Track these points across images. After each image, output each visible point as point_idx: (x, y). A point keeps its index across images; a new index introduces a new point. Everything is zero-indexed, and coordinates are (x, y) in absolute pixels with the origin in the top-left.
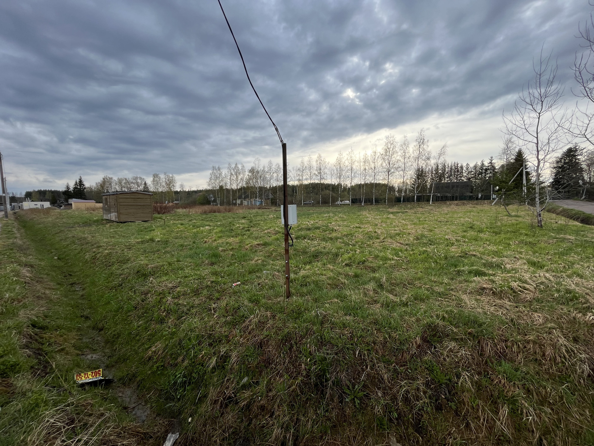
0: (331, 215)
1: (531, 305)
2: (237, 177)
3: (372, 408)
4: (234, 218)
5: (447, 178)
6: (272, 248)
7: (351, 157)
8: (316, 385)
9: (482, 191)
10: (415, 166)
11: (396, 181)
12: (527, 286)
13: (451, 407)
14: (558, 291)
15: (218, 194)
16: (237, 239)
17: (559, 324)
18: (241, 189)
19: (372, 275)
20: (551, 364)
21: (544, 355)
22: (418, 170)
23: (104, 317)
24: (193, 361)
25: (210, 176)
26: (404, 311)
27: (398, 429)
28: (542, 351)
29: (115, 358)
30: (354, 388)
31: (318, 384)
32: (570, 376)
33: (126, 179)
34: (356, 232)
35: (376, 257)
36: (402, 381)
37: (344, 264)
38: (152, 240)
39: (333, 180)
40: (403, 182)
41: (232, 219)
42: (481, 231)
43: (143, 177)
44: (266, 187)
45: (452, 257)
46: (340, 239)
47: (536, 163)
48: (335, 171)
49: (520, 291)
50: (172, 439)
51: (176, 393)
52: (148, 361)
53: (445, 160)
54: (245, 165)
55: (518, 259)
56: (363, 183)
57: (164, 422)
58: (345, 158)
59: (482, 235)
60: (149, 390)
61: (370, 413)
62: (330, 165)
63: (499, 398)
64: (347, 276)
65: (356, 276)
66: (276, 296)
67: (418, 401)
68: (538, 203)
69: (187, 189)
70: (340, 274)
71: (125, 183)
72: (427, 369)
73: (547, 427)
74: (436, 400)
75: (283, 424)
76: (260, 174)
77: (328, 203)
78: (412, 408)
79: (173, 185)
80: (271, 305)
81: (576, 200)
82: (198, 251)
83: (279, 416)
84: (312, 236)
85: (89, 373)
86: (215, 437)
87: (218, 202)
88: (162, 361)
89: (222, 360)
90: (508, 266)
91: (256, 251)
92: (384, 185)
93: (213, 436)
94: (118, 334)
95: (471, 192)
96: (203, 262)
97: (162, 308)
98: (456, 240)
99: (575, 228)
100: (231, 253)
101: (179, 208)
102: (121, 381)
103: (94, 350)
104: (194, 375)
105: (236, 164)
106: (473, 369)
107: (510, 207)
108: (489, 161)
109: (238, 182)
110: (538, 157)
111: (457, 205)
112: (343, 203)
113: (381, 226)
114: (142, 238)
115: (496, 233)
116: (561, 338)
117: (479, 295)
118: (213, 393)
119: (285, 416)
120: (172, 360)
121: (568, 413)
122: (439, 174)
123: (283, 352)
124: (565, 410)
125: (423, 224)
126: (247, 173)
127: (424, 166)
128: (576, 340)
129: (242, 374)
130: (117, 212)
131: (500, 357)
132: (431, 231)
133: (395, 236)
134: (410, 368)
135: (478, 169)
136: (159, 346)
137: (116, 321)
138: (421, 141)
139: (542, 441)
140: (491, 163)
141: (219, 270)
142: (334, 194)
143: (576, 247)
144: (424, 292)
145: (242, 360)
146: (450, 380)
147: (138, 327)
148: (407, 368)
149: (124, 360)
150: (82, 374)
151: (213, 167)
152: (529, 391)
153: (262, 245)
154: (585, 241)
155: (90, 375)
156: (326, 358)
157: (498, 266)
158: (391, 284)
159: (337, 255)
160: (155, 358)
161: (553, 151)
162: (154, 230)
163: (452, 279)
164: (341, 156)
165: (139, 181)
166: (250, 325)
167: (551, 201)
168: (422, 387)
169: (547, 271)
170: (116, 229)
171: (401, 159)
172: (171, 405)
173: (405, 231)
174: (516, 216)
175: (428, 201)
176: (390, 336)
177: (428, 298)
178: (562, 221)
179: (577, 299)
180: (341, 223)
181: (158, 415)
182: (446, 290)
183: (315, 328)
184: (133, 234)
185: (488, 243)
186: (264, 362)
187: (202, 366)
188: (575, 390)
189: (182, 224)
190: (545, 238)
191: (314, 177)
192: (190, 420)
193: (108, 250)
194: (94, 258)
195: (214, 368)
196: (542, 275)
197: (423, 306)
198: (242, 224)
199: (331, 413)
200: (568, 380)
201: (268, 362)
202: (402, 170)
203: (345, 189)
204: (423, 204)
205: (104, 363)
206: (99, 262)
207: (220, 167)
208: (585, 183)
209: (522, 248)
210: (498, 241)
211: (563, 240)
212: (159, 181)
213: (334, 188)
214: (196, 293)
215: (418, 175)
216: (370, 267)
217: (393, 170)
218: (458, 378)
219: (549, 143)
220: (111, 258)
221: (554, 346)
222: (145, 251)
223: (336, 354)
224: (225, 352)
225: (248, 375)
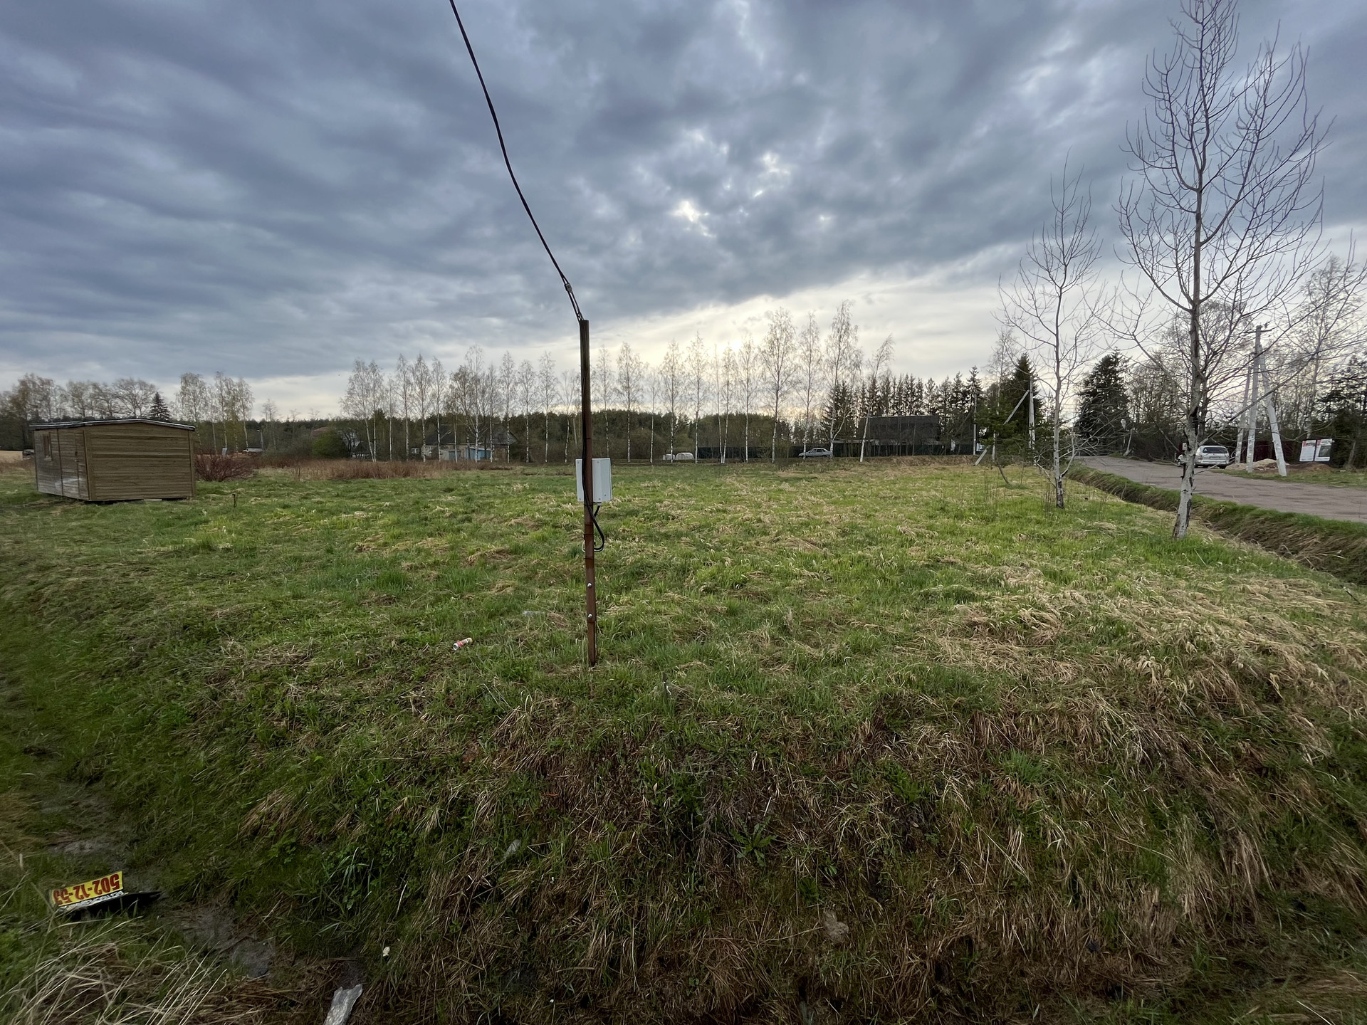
0: (658, 484)
1: (1052, 649)
2: (423, 392)
3: (789, 865)
4: (423, 491)
5: (893, 407)
6: (534, 559)
7: (697, 355)
8: (675, 835)
9: (958, 436)
10: (830, 378)
11: (793, 411)
12: (1046, 615)
13: (929, 841)
14: (1095, 621)
15: (372, 433)
16: (444, 541)
17: (1097, 679)
18: (432, 420)
19: (764, 609)
20: (1088, 748)
21: (1076, 734)
22: (837, 389)
23: (97, 746)
24: (378, 822)
25: (348, 386)
26: (837, 674)
27: (838, 897)
28: (1072, 728)
29: (152, 843)
30: (751, 829)
31: (680, 833)
32: (1116, 764)
33: (95, 386)
34: (719, 520)
35: (767, 572)
36: (842, 806)
37: (702, 589)
38: (208, 547)
39: (657, 405)
40: (807, 415)
41: (418, 494)
42: (960, 516)
43: (150, 382)
44: (497, 418)
45: (913, 568)
46: (687, 536)
47: (1054, 383)
48: (662, 384)
49: (1035, 625)
50: (346, 1000)
51: (341, 900)
52: (251, 838)
53: (888, 370)
54: (443, 361)
55: (1028, 568)
56: (722, 413)
57: (320, 968)
58: (684, 357)
59: (962, 524)
60: (265, 904)
61: (785, 874)
62: (650, 369)
63: (1008, 816)
64: (712, 612)
65: (732, 612)
66: (565, 663)
67: (872, 838)
68: (1058, 461)
69: (282, 417)
70: (697, 609)
71: (93, 397)
72: (885, 778)
73: (1082, 855)
74: (904, 834)
75: (612, 921)
76: (482, 384)
77: (646, 457)
78: (862, 854)
79: (244, 407)
80: (556, 682)
81: (1116, 456)
82: (343, 570)
83: (601, 908)
84: (624, 531)
85: (89, 885)
86: (454, 976)
87: (373, 451)
88: (292, 833)
89: (453, 811)
90: (1012, 581)
91: (495, 568)
92: (767, 419)
93: (449, 976)
94: (150, 785)
95: (938, 439)
96: (364, 598)
97: (277, 709)
98: (918, 535)
99: (1115, 509)
100: (435, 573)
101: (263, 466)
102: (184, 894)
103: (85, 831)
104: (384, 852)
105: (420, 359)
106: (965, 770)
107: (1008, 469)
108: (970, 376)
109: (426, 403)
110: (1057, 374)
111: (911, 464)
112: (678, 457)
113: (769, 507)
114: (176, 543)
115: (988, 520)
116: (1101, 701)
117: (967, 637)
118: (437, 885)
119: (613, 905)
120: (319, 829)
121: (1114, 827)
122: (878, 398)
123: (598, 778)
124: (1108, 823)
125: (852, 503)
126: (448, 382)
127: (848, 381)
128: (1123, 704)
129: (506, 835)
130: (86, 474)
131: (1007, 744)
132: (868, 517)
133: (799, 529)
134: (855, 780)
135: (949, 391)
136: (277, 800)
137: (139, 752)
138: (843, 328)
139: (1076, 878)
140: (973, 379)
141: (410, 612)
142: (659, 438)
143: (1118, 544)
144: (868, 636)
145: (504, 805)
146: (926, 794)
147: (210, 761)
148: (850, 782)
149: (180, 844)
150: (71, 890)
151: (358, 363)
152: (1055, 798)
153: (511, 553)
154: (1132, 531)
155: (90, 889)
156: (692, 779)
157: (995, 582)
158: (804, 624)
159: (684, 570)
160: (272, 828)
161: (1082, 362)
162: (206, 522)
163: (917, 610)
164: (676, 352)
165: (138, 392)
166: (513, 729)
167: (1079, 457)
168: (879, 813)
169: (1075, 587)
170: (87, 522)
171: (802, 363)
172: (333, 928)
173: (818, 517)
174: (1020, 487)
175: (857, 454)
176: (814, 725)
177: (877, 647)
178: (1095, 496)
179: (1123, 634)
180: (683, 501)
181: (301, 954)
182: (907, 629)
183: (664, 721)
184: (144, 534)
185: (974, 538)
186: (555, 804)
187: (404, 829)
188: (1123, 788)
189: (285, 507)
190: (1070, 528)
191: (614, 397)
192: (386, 951)
193: (77, 575)
194: (35, 599)
195: (435, 830)
196: (1068, 594)
197: (870, 664)
198: (449, 504)
199: (709, 884)
200: (1112, 772)
201: (564, 803)
202: (805, 388)
203: (683, 425)
204: (847, 461)
205: (120, 859)
206: (53, 610)
207: (377, 362)
208: (1130, 424)
209: (1032, 547)
210: (991, 535)
211: (1099, 530)
212: (201, 393)
213: (660, 424)
214: (363, 668)
215: (837, 400)
216: (757, 594)
217: (785, 388)
218: (941, 788)
219: (1075, 346)
220: (93, 596)
221: (1091, 716)
222: (192, 576)
223: (714, 767)
224: (460, 793)
225: (519, 837)
